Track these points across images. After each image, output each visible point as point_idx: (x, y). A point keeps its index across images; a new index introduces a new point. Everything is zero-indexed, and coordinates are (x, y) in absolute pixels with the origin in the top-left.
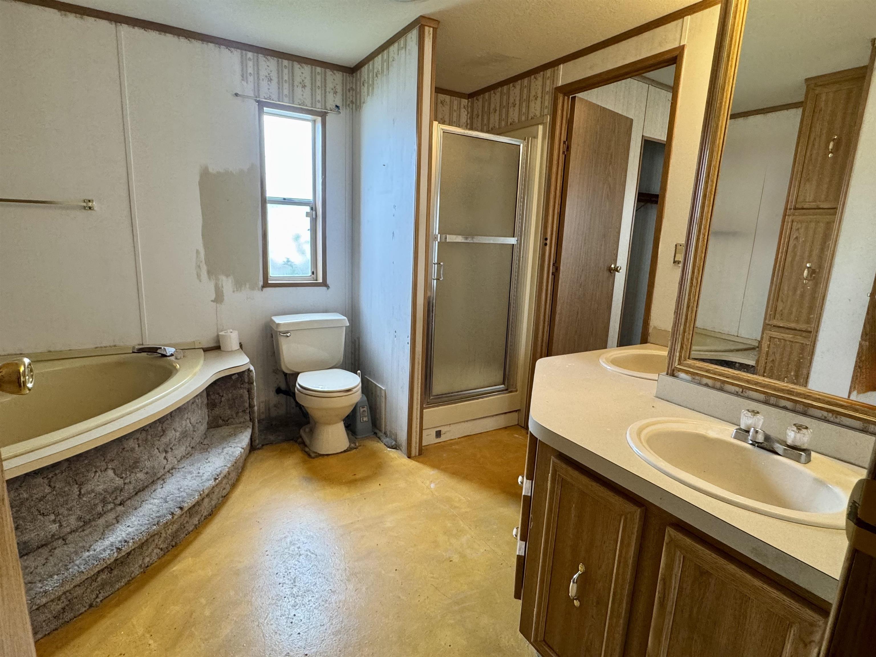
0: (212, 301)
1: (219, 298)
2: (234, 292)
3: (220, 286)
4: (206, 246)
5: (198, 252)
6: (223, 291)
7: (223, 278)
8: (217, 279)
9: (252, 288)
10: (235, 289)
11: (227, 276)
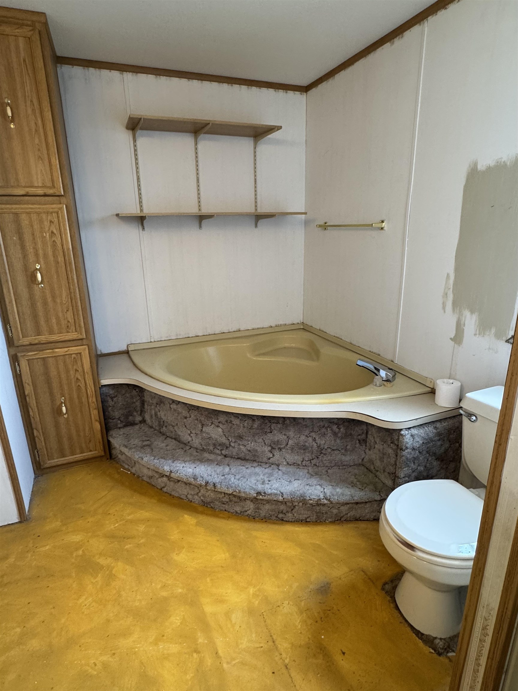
0: (451, 339)
1: (458, 338)
2: (475, 335)
3: (462, 322)
4: (457, 269)
5: (448, 275)
6: (463, 329)
7: (467, 313)
8: (461, 314)
9: (498, 336)
10: (478, 332)
11: (472, 312)
